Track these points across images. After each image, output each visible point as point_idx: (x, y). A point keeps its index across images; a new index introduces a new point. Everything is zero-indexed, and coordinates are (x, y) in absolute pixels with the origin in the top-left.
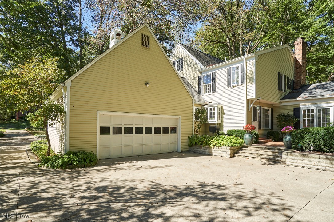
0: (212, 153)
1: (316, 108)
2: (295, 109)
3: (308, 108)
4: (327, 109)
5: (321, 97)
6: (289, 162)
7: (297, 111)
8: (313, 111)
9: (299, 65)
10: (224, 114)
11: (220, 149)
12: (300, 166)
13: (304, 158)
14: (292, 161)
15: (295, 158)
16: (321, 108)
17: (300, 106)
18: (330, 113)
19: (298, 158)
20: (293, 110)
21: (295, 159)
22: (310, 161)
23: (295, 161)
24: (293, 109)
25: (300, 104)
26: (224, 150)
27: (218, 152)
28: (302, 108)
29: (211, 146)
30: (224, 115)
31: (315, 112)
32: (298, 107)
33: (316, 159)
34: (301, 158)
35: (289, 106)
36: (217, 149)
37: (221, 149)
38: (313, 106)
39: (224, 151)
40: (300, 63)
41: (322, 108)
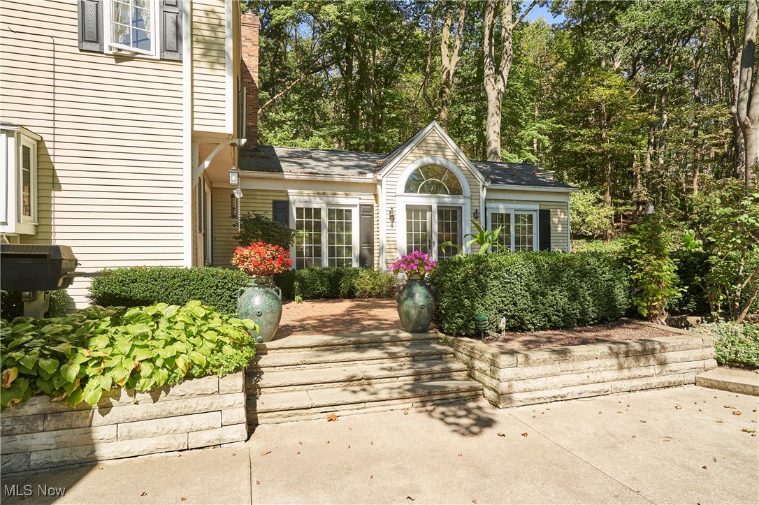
0: (91, 445)
1: (324, 206)
2: (275, 203)
3: (306, 202)
4: (346, 210)
5: (337, 179)
6: (525, 391)
7: (281, 207)
8: (318, 211)
9: (252, 85)
10: (56, 185)
11: (167, 403)
12: (555, 399)
13: (564, 366)
14: (532, 384)
15: (541, 370)
16: (333, 208)
17: (288, 196)
18: (351, 223)
19: (548, 368)
20: (271, 205)
21: (541, 376)
22: (580, 372)
23: (540, 383)
24: (271, 202)
25: (289, 191)
26: (204, 402)
27: (152, 426)
28: (294, 202)
29: (90, 394)
30: (57, 193)
31: (324, 215)
32: (285, 199)
33: (590, 362)
34: (558, 367)
35: (260, 193)
36: (139, 411)
37: (181, 404)
38: (318, 199)
39: (200, 408)
40: (254, 79)
41: (336, 208)
